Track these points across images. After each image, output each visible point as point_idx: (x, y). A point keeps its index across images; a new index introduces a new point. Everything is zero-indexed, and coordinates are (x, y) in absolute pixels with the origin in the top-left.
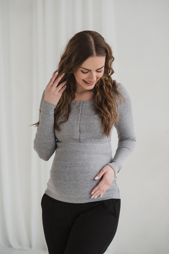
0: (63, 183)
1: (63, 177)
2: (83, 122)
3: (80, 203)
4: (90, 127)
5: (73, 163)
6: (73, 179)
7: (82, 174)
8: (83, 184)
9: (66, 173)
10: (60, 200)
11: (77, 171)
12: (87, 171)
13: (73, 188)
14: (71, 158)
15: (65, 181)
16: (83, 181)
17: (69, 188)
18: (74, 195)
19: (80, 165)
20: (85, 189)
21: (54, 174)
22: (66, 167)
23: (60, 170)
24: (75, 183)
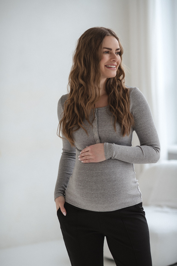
0: (90, 193)
1: (89, 186)
2: (102, 129)
3: (108, 211)
4: (109, 134)
5: (99, 172)
6: (100, 188)
7: (109, 183)
8: (110, 192)
9: (93, 182)
10: (86, 209)
11: (104, 180)
12: (114, 179)
13: (101, 198)
14: (97, 166)
15: (91, 190)
16: (111, 189)
17: (97, 198)
18: (102, 204)
19: (106, 174)
20: (113, 198)
21: (80, 184)
22: (92, 177)
23: (86, 179)
24: (102, 192)
